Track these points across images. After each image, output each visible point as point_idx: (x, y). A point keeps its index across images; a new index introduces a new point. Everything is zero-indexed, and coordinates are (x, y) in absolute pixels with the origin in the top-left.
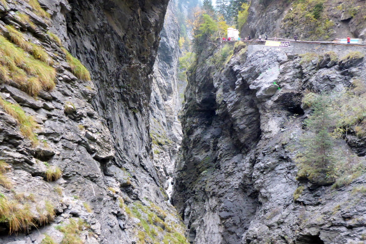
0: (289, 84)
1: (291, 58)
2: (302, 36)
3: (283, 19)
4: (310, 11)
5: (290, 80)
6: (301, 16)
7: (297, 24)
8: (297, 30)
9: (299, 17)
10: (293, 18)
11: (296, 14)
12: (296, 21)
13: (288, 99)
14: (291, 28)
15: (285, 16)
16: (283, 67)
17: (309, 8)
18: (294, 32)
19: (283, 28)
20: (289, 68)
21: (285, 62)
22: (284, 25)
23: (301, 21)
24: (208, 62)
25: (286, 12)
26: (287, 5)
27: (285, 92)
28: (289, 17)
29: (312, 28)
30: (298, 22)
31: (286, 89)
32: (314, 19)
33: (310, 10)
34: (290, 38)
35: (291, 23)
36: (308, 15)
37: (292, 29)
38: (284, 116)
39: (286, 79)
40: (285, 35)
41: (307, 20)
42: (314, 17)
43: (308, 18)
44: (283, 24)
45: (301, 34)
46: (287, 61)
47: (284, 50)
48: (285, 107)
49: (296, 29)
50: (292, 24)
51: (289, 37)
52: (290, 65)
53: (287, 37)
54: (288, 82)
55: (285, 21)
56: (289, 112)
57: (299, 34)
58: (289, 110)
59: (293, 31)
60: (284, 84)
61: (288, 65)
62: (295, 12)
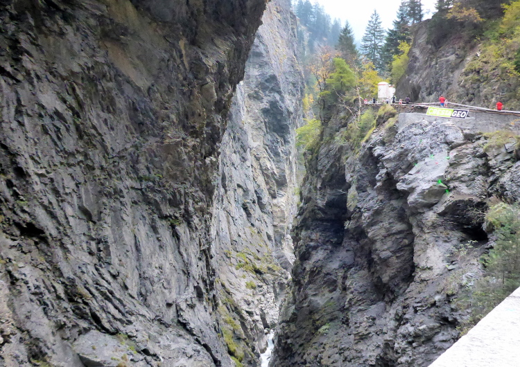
0: (464, 184)
1: (469, 138)
2: (494, 100)
3: (463, 70)
4: (509, 59)
5: (467, 178)
6: (494, 67)
7: (487, 79)
8: (485, 90)
9: (490, 69)
10: (480, 69)
11: (486, 63)
12: (485, 75)
13: (463, 210)
14: (475, 86)
15: (467, 66)
16: (455, 154)
17: (508, 54)
18: (481, 94)
19: (464, 86)
20: (466, 155)
21: (460, 145)
22: (466, 81)
23: (493, 75)
24: (337, 138)
25: (469, 59)
26: (472, 48)
27: (458, 198)
28: (473, 68)
29: (512, 87)
30: (487, 77)
31: (459, 193)
32: (515, 72)
33: (509, 56)
34: (474, 104)
35: (477, 77)
36: (505, 65)
37: (479, 87)
38: (455, 242)
39: (459, 175)
40: (465, 99)
41: (502, 73)
42: (516, 69)
43: (505, 70)
44: (463, 78)
45: (492, 97)
46: (463, 144)
47: (459, 124)
48: (458, 226)
49: (485, 88)
50: (479, 80)
51: (472, 103)
52: (467, 151)
53: (470, 101)
54: (462, 182)
55: (466, 74)
56: (464, 235)
57: (489, 97)
58: (464, 231)
59: (479, 92)
60: (456, 184)
61: (464, 151)
62: (484, 60)
